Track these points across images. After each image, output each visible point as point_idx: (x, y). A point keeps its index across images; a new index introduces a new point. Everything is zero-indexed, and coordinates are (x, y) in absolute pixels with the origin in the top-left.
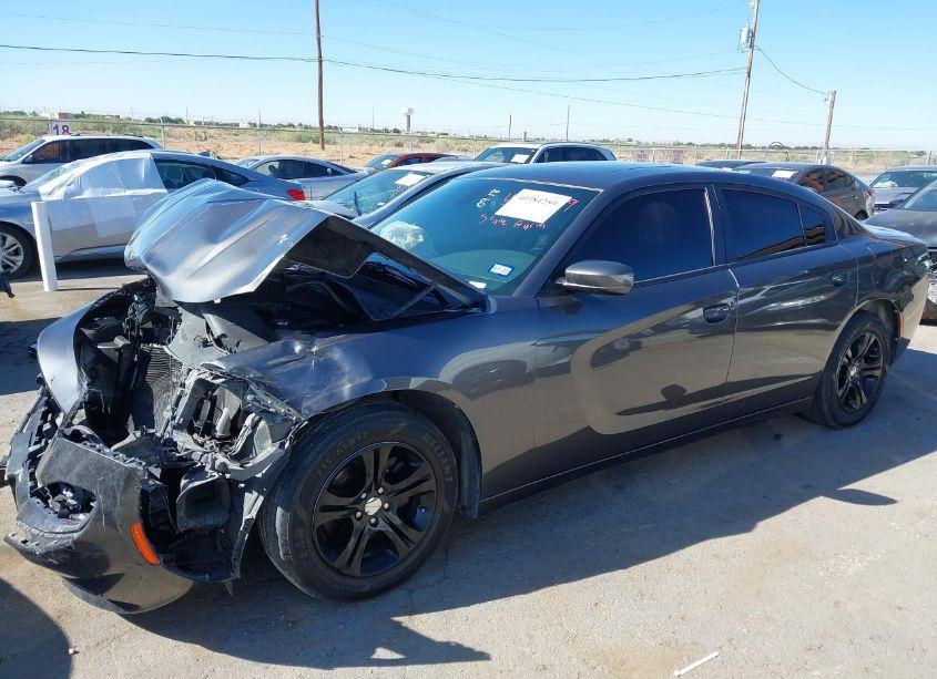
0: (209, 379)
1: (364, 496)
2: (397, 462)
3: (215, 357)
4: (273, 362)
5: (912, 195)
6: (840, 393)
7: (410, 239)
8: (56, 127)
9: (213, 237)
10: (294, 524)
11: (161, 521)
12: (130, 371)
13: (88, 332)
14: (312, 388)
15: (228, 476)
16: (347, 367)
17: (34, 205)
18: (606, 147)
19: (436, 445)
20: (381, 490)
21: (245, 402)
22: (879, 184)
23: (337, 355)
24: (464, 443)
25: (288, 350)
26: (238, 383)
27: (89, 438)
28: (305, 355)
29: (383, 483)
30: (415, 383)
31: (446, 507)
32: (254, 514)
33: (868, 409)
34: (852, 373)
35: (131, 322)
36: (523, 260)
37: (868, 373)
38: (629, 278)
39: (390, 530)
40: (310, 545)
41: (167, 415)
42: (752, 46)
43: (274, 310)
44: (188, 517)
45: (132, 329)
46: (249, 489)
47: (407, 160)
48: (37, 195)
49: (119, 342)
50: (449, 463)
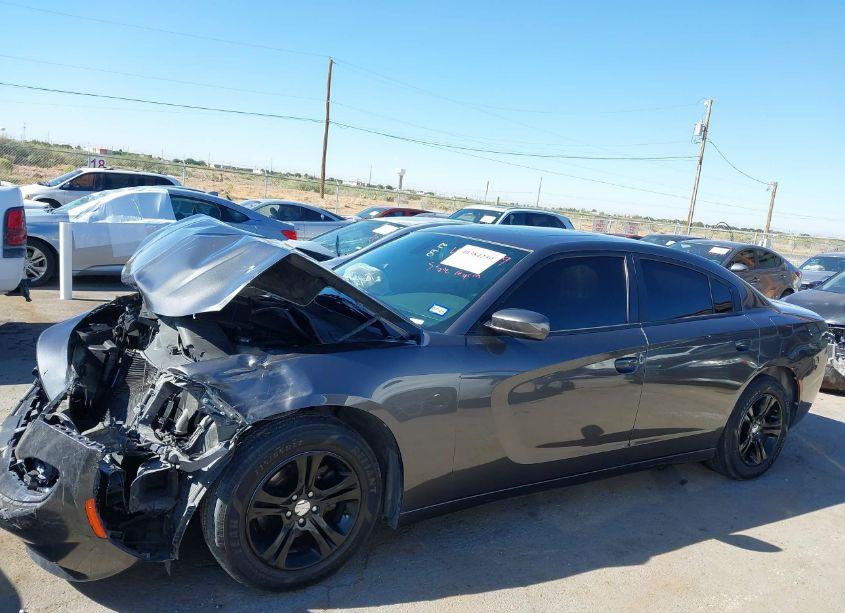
0: (173, 382)
1: (295, 497)
2: (328, 471)
3: (181, 364)
4: (229, 372)
5: (830, 278)
6: (742, 447)
7: (369, 278)
8: (94, 161)
9: (194, 262)
10: (230, 515)
11: (116, 502)
12: (113, 372)
13: (82, 335)
14: (260, 398)
15: (178, 467)
16: (291, 382)
17: (61, 225)
18: (566, 215)
19: (364, 458)
20: (311, 494)
21: (200, 405)
22: (808, 267)
23: (284, 371)
24: (391, 460)
25: (243, 363)
26: (196, 387)
27: (65, 424)
28: (256, 368)
29: (313, 487)
30: (351, 401)
31: (368, 515)
32: (196, 503)
33: (768, 465)
34: (754, 430)
35: (120, 330)
36: (459, 303)
37: (769, 432)
38: (545, 326)
39: (316, 531)
40: (242, 536)
41: (137, 410)
42: (704, 139)
43: (239, 328)
44: (140, 501)
45: (120, 335)
46: (195, 481)
47: (392, 213)
48: (67, 217)
49: (108, 345)
50: (374, 475)
